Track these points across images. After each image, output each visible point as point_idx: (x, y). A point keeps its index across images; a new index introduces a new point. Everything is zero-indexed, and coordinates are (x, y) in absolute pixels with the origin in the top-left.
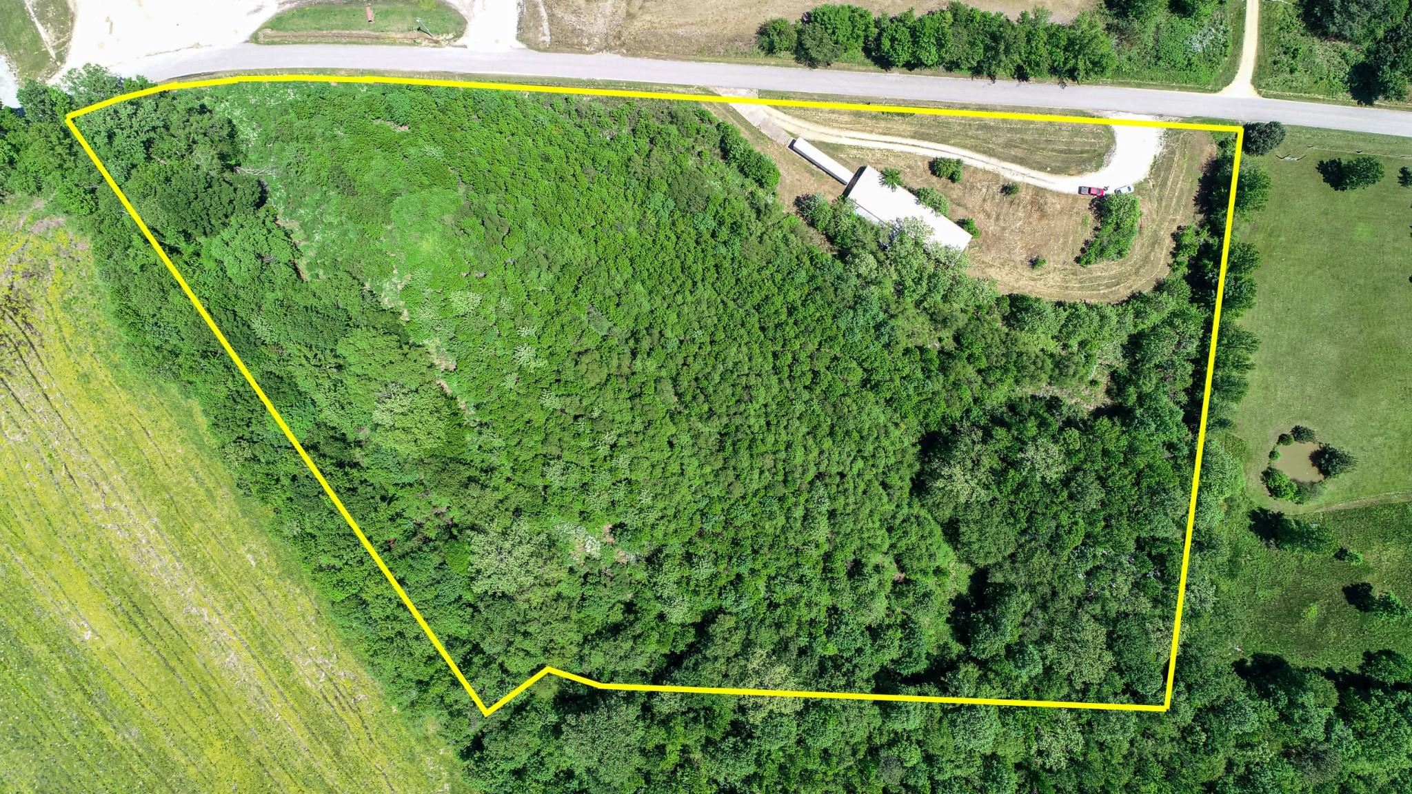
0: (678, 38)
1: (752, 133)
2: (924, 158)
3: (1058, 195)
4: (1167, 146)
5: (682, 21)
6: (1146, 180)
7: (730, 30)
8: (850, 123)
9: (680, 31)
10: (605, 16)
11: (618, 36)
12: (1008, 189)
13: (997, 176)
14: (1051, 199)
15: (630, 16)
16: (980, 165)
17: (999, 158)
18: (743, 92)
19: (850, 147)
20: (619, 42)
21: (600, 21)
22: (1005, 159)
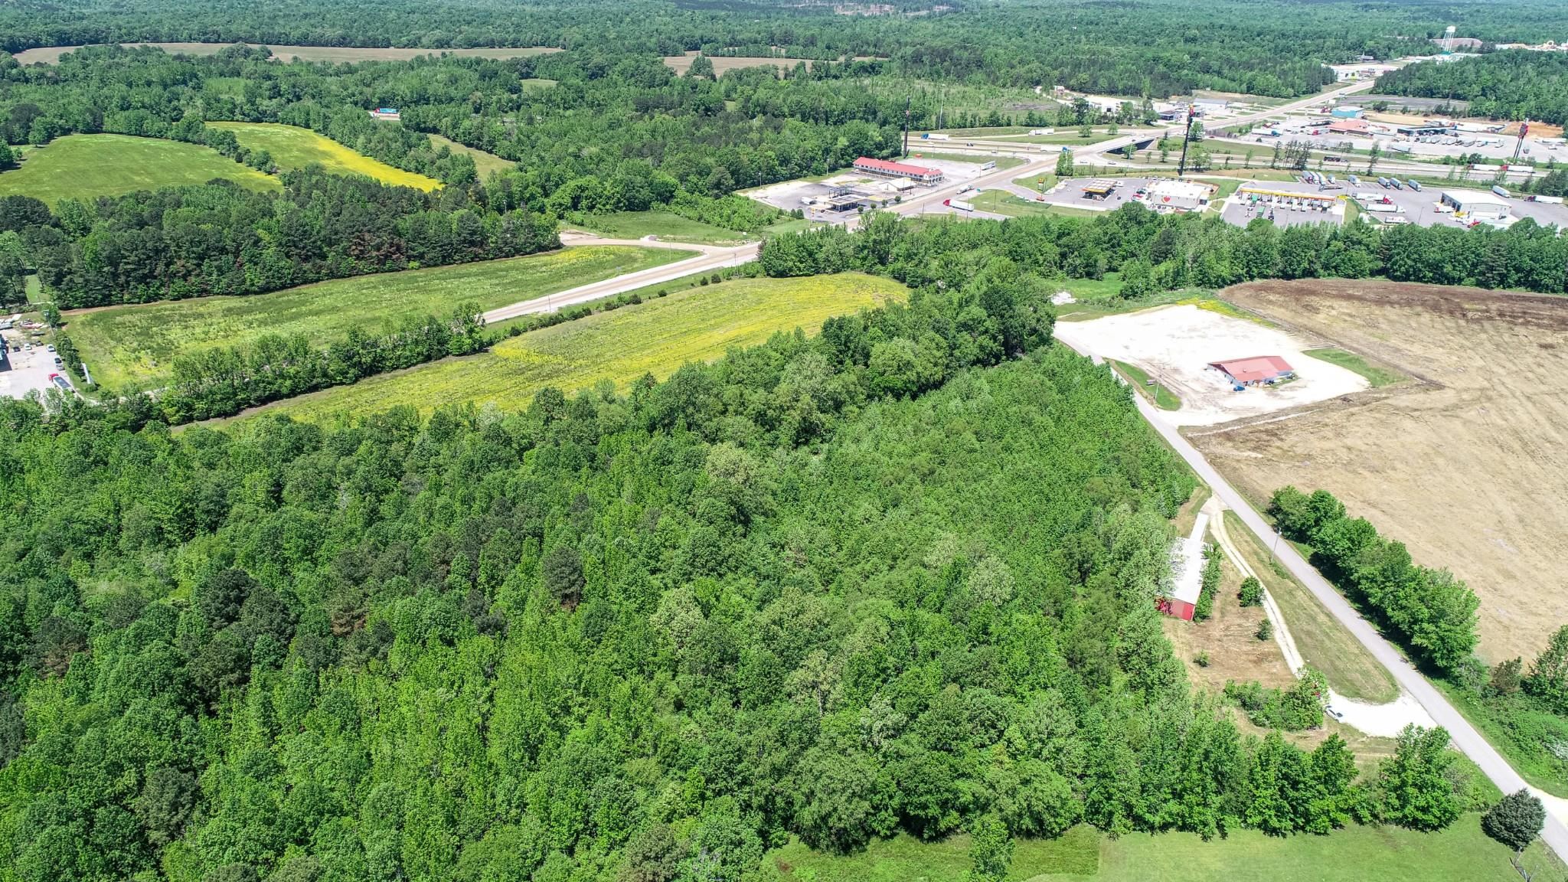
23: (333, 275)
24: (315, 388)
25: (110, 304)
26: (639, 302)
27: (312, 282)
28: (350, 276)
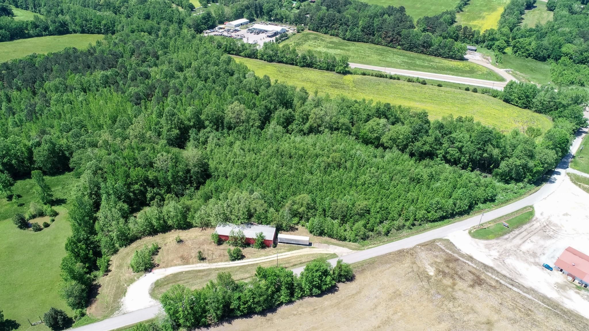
0: (386, 262)
1: (330, 242)
2: (248, 258)
3: (176, 265)
4: (118, 302)
5: (391, 269)
6: (129, 285)
7: (368, 274)
8: (290, 260)
9: (388, 266)
10: (424, 259)
11: (412, 255)
12: (202, 259)
13: (209, 263)
14: (180, 262)
15: (414, 263)
16: (220, 263)
17: (211, 269)
18: (344, 254)
19: (285, 252)
20: (410, 252)
21: (424, 256)
22: (208, 269)
23: (372, 42)
24: (292, 64)
25: (317, 32)
26: (425, 84)
27: (365, 42)
28: (377, 44)
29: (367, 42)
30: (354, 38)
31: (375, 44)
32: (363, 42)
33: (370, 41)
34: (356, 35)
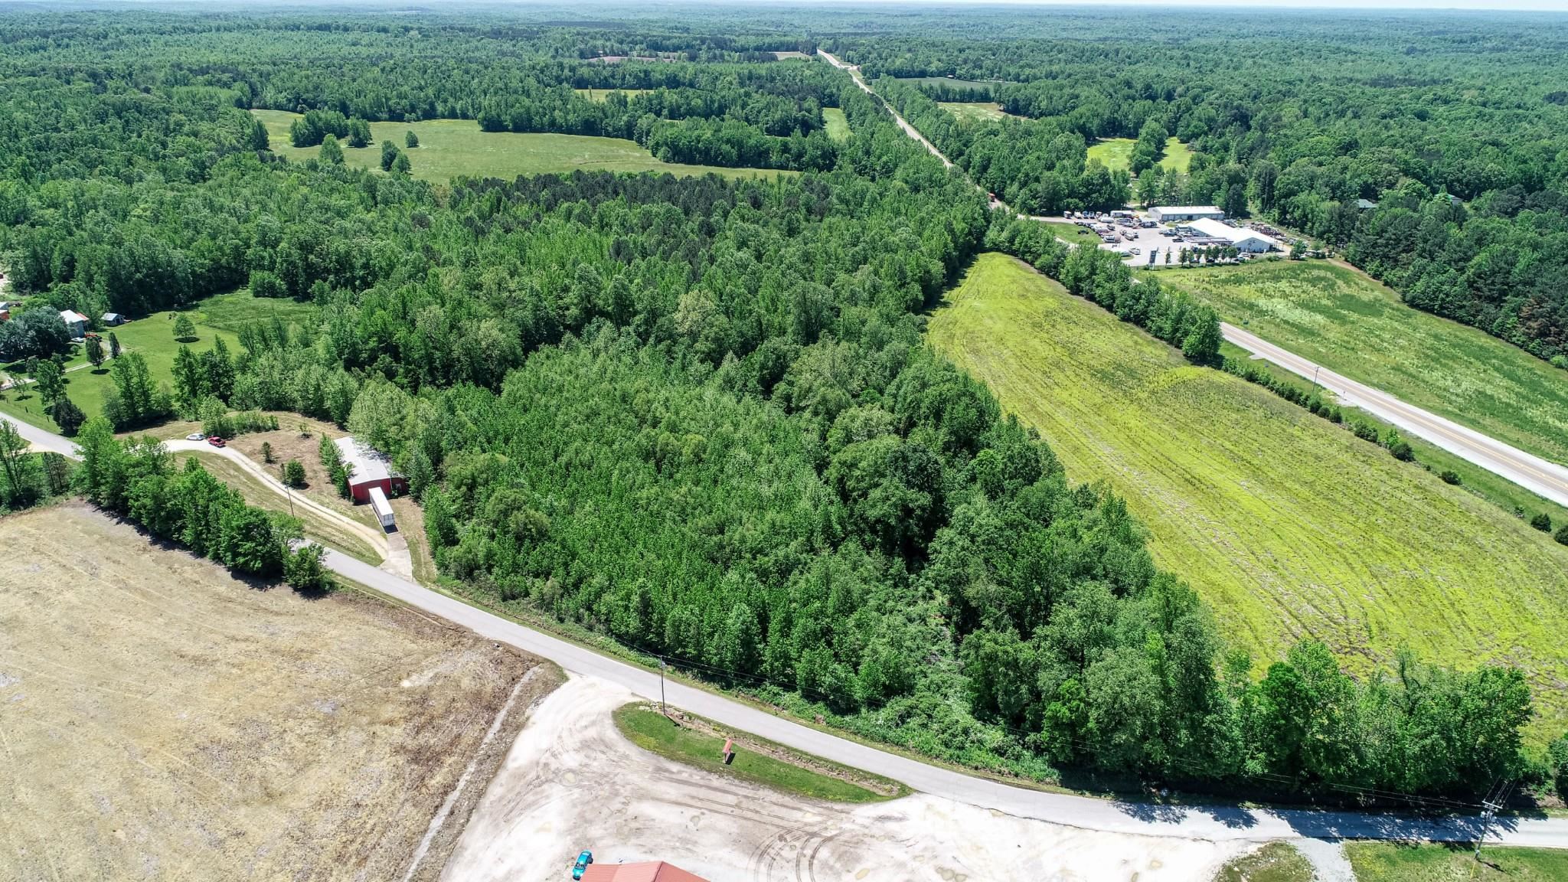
23: (1484, 326)
25: (1360, 268)
28: (1498, 336)
29: (1468, 323)
30: (1431, 300)
31: (1490, 333)
32: (1454, 318)
33: (1481, 322)
34: (1439, 290)
